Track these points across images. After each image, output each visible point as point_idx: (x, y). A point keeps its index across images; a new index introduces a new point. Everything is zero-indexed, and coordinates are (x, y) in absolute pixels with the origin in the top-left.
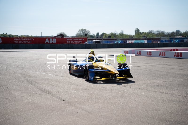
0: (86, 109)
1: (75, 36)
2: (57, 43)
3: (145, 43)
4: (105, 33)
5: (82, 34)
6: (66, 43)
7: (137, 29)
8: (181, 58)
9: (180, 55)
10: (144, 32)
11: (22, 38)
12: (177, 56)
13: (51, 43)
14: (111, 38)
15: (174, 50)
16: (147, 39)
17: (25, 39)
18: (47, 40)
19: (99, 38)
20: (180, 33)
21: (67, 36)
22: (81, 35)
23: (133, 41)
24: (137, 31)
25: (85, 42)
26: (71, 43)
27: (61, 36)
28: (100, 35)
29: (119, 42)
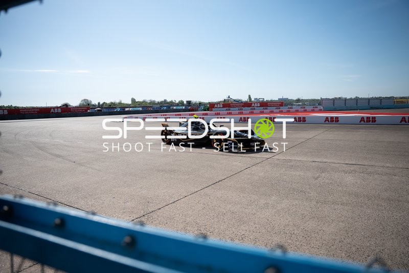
1: (78, 105)
2: (62, 112)
3: (140, 110)
4: (105, 102)
5: (84, 104)
6: (71, 112)
10: (139, 101)
11: (27, 109)
13: (56, 113)
14: (111, 106)
16: (142, 107)
17: (30, 110)
18: (52, 110)
20: (167, 102)
21: (71, 106)
23: (131, 109)
24: (133, 100)
25: (88, 111)
26: (75, 112)
27: (65, 106)
28: (101, 104)
29: (119, 110)
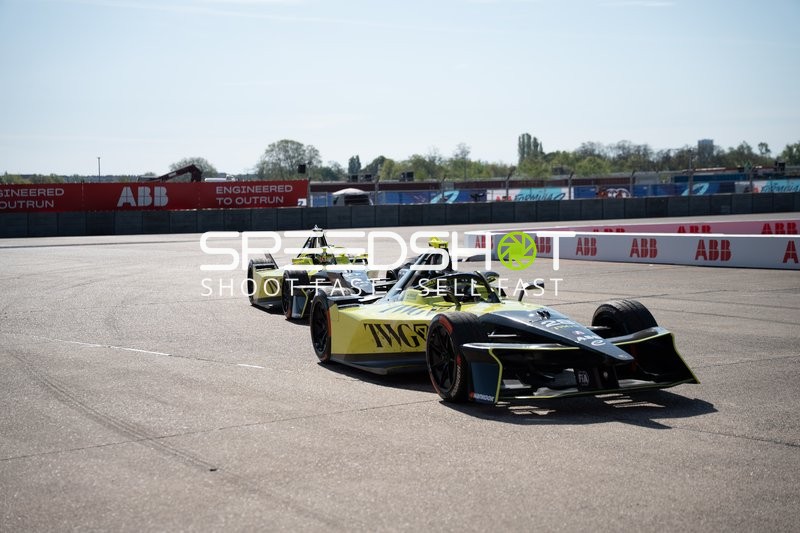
0: (316, 506)
1: (251, 172)
2: (172, 204)
3: (566, 198)
4: (387, 157)
5: (282, 165)
6: (215, 204)
7: (529, 137)
8: (725, 263)
9: (722, 253)
10: (558, 153)
11: (10, 187)
12: (708, 255)
13: (144, 208)
14: (416, 180)
15: (694, 229)
16: (575, 183)
17: (23, 193)
18: (127, 193)
19: (361, 180)
20: (715, 153)
21: (216, 175)
22: (281, 169)
23: (514, 194)
24: (529, 147)
25: (300, 200)
26: (233, 205)
27: (189, 174)
28: (363, 167)
29: (453, 196)
